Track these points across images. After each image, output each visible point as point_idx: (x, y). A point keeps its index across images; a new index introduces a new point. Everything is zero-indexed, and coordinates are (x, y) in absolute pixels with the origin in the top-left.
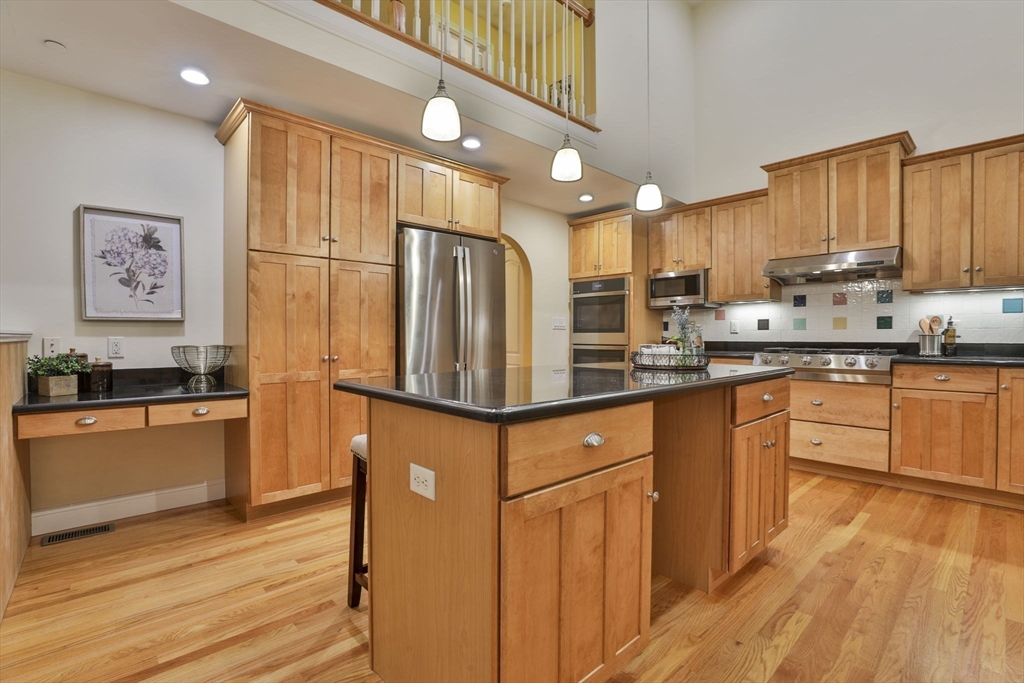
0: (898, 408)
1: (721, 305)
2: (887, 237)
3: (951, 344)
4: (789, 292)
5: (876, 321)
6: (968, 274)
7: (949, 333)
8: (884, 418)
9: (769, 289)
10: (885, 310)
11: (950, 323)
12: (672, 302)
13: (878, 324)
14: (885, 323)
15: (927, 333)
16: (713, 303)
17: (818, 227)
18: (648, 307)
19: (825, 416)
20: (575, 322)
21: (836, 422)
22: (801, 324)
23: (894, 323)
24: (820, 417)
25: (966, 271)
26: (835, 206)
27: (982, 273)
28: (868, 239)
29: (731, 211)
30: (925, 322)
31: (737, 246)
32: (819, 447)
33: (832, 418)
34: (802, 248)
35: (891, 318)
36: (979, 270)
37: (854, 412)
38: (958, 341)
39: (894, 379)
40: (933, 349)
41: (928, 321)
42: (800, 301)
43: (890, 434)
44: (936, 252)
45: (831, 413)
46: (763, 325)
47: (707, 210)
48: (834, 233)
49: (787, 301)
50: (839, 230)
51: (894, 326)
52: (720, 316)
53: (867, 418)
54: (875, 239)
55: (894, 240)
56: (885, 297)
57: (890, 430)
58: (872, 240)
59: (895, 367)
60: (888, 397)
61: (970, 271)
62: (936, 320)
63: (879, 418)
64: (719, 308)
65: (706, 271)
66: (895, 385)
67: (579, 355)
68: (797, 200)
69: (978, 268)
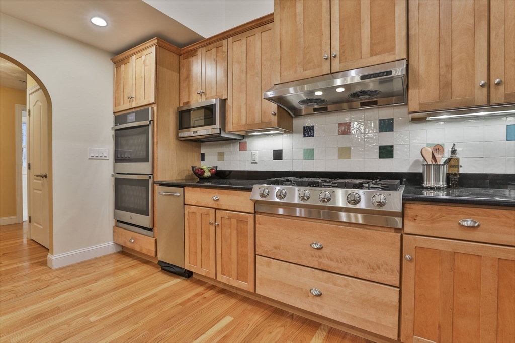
0: (411, 260)
1: (243, 136)
2: (392, 50)
3: (455, 175)
4: (300, 123)
5: (377, 150)
6: (485, 90)
7: (452, 163)
8: (392, 271)
9: (276, 117)
10: (387, 139)
11: (453, 152)
12: (194, 132)
13: (380, 153)
14: (386, 152)
15: (430, 163)
16: (230, 133)
17: (321, 45)
18: (178, 138)
19: (326, 263)
20: (116, 152)
21: (337, 271)
22: (309, 154)
23: (395, 152)
24: (320, 263)
25: (483, 86)
26: (338, 20)
27: (501, 89)
28: (373, 53)
29: (244, 41)
30: (427, 150)
31: (249, 76)
32: (318, 299)
33: (333, 265)
34: (305, 70)
35: (392, 146)
36: (498, 84)
37: (358, 261)
38: (461, 171)
39: (406, 222)
40: (437, 179)
41: (430, 150)
42: (308, 131)
43: (400, 292)
44: (446, 66)
45: (332, 260)
46: (278, 155)
47: (225, 42)
48: (336, 51)
49: (298, 132)
50: (342, 46)
51: (395, 155)
52: (243, 148)
53: (373, 269)
54: (380, 53)
55: (400, 52)
56: (386, 126)
57: (400, 287)
58: (376, 54)
59: (407, 206)
60: (399, 244)
61: (488, 85)
62: (438, 148)
63: (386, 270)
64: (241, 139)
65: (223, 102)
66: (407, 230)
67: (120, 183)
68: (300, 19)
69: (497, 81)
